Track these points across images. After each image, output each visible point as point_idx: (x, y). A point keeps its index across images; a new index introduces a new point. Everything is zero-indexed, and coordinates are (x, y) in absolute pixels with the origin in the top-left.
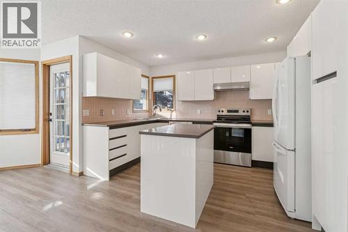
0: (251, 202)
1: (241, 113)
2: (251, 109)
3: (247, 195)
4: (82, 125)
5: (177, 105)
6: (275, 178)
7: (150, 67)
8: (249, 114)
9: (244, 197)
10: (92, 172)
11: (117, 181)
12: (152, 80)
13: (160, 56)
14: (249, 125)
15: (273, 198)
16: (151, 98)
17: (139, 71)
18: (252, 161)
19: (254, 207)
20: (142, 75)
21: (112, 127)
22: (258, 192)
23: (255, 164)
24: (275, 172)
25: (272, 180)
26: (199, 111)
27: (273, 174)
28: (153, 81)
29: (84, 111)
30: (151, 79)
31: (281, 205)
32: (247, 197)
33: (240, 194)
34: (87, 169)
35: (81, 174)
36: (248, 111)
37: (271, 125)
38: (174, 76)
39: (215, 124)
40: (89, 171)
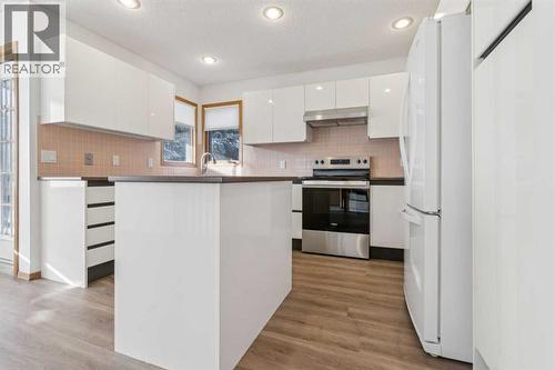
0: (356, 323)
1: (353, 165)
2: (371, 158)
3: (351, 309)
4: (39, 178)
5: (246, 153)
6: (407, 276)
7: (200, 87)
8: (367, 166)
9: (345, 314)
10: (57, 272)
11: (103, 289)
12: (201, 110)
13: (209, 61)
14: (364, 183)
15: (400, 315)
16: (200, 142)
17: (170, 88)
18: (371, 249)
19: (361, 334)
20: (177, 98)
21: (92, 182)
22: (373, 303)
23: (377, 254)
24: (406, 266)
25: (403, 280)
26: (282, 163)
27: (403, 270)
28: (203, 112)
29: (43, 152)
30: (200, 108)
31: (413, 328)
32: (349, 315)
33: (337, 308)
34: (49, 266)
35: (36, 276)
36: (365, 162)
37: (400, 182)
38: (240, 103)
39: (306, 182)
40: (52, 271)
